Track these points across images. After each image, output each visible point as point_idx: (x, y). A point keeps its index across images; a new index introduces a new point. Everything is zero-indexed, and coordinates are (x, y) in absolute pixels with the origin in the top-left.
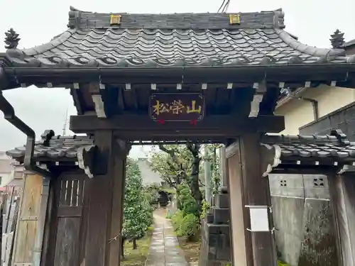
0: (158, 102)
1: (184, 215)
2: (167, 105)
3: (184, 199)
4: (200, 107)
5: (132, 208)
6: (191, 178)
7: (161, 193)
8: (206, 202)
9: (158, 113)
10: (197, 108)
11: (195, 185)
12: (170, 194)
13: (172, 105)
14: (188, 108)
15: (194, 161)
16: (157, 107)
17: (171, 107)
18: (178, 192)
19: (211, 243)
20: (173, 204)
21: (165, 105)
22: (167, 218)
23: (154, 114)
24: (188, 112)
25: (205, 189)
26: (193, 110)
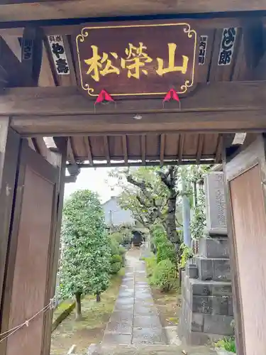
0: (95, 48)
1: (159, 260)
2: (115, 55)
3: (158, 241)
4: (186, 59)
5: (89, 254)
6: (166, 216)
7: (134, 233)
8: (187, 247)
9: (96, 78)
10: (178, 61)
11: (172, 225)
12: (143, 234)
13: (125, 56)
14: (160, 61)
15: (169, 196)
16: (93, 62)
17: (123, 62)
18: (151, 232)
19: (196, 307)
20: (146, 245)
21: (111, 57)
22: (140, 260)
23: (89, 80)
24: (161, 71)
25: (182, 229)
26: (172, 68)
